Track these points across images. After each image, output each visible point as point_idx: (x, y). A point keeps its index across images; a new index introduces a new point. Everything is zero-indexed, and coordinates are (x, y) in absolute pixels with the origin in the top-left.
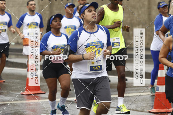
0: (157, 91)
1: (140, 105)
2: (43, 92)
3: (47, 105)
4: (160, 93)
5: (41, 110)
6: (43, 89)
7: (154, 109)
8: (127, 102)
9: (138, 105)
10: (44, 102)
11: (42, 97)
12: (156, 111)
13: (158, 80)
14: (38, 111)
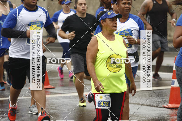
0: (173, 85)
1: (154, 100)
2: (53, 87)
3: (57, 100)
4: (176, 87)
5: (51, 106)
6: (52, 84)
7: (169, 105)
8: (140, 97)
9: (152, 100)
10: (54, 97)
11: (51, 92)
12: (172, 106)
13: (173, 73)
14: (48, 107)
